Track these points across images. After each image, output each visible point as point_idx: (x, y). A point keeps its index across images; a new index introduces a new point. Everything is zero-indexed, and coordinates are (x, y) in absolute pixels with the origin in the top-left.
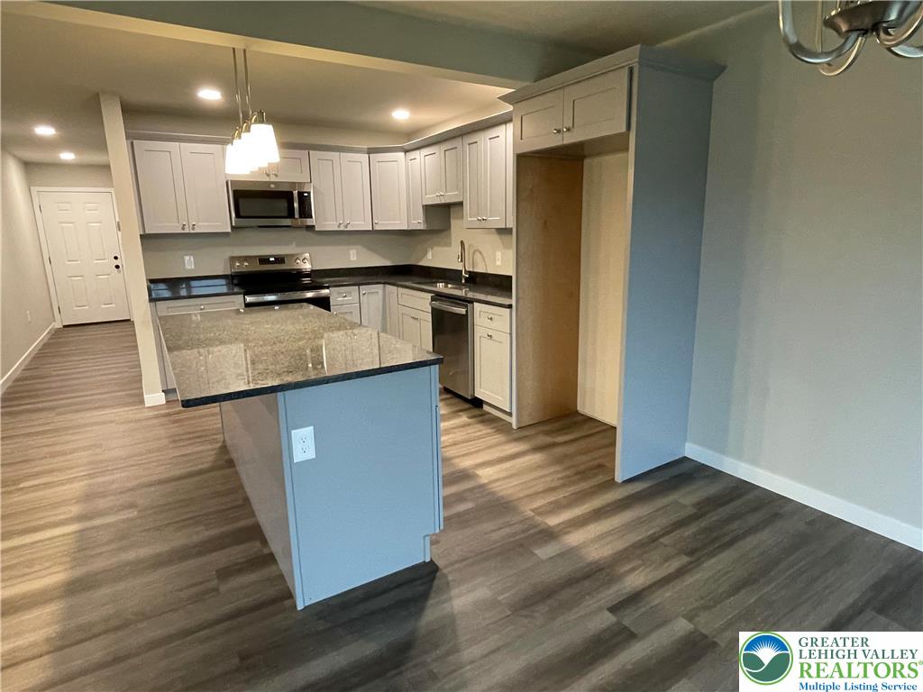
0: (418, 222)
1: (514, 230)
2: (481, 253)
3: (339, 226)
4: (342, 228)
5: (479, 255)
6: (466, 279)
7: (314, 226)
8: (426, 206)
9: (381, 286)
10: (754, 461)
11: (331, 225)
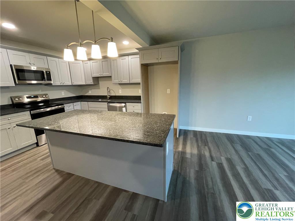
0: (91, 82)
1: (141, 84)
2: (113, 90)
3: (61, 84)
4: (62, 84)
5: (112, 91)
6: (109, 98)
7: (52, 84)
8: (93, 77)
9: (80, 102)
10: (195, 126)
11: (58, 83)
